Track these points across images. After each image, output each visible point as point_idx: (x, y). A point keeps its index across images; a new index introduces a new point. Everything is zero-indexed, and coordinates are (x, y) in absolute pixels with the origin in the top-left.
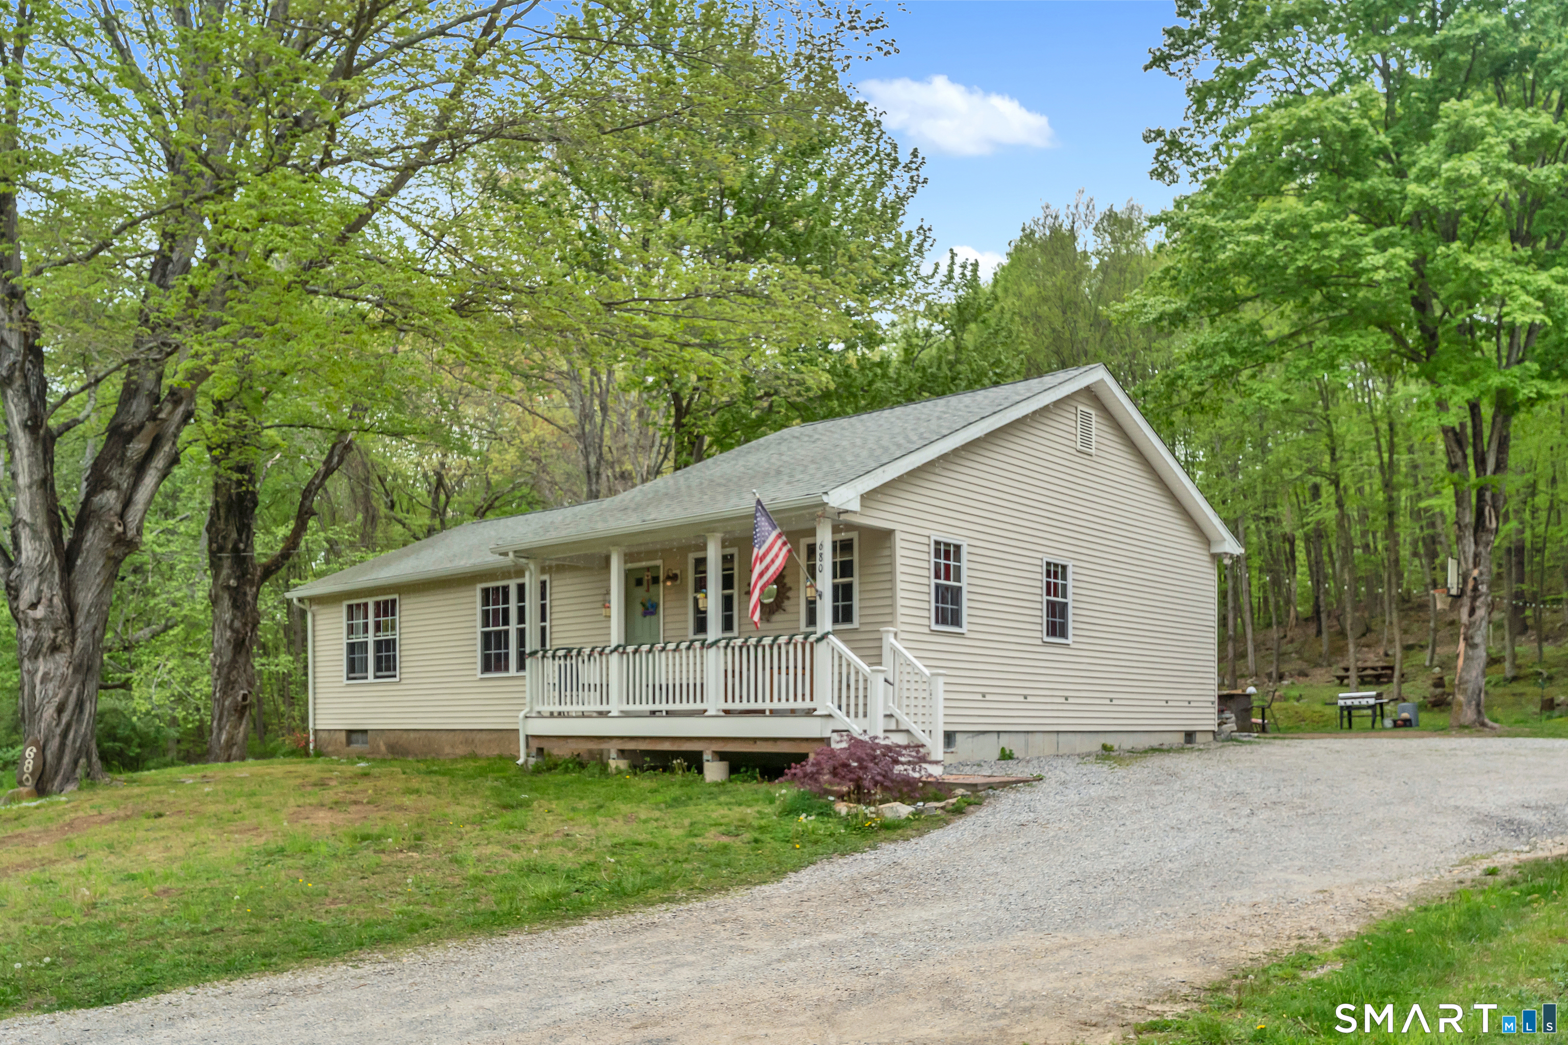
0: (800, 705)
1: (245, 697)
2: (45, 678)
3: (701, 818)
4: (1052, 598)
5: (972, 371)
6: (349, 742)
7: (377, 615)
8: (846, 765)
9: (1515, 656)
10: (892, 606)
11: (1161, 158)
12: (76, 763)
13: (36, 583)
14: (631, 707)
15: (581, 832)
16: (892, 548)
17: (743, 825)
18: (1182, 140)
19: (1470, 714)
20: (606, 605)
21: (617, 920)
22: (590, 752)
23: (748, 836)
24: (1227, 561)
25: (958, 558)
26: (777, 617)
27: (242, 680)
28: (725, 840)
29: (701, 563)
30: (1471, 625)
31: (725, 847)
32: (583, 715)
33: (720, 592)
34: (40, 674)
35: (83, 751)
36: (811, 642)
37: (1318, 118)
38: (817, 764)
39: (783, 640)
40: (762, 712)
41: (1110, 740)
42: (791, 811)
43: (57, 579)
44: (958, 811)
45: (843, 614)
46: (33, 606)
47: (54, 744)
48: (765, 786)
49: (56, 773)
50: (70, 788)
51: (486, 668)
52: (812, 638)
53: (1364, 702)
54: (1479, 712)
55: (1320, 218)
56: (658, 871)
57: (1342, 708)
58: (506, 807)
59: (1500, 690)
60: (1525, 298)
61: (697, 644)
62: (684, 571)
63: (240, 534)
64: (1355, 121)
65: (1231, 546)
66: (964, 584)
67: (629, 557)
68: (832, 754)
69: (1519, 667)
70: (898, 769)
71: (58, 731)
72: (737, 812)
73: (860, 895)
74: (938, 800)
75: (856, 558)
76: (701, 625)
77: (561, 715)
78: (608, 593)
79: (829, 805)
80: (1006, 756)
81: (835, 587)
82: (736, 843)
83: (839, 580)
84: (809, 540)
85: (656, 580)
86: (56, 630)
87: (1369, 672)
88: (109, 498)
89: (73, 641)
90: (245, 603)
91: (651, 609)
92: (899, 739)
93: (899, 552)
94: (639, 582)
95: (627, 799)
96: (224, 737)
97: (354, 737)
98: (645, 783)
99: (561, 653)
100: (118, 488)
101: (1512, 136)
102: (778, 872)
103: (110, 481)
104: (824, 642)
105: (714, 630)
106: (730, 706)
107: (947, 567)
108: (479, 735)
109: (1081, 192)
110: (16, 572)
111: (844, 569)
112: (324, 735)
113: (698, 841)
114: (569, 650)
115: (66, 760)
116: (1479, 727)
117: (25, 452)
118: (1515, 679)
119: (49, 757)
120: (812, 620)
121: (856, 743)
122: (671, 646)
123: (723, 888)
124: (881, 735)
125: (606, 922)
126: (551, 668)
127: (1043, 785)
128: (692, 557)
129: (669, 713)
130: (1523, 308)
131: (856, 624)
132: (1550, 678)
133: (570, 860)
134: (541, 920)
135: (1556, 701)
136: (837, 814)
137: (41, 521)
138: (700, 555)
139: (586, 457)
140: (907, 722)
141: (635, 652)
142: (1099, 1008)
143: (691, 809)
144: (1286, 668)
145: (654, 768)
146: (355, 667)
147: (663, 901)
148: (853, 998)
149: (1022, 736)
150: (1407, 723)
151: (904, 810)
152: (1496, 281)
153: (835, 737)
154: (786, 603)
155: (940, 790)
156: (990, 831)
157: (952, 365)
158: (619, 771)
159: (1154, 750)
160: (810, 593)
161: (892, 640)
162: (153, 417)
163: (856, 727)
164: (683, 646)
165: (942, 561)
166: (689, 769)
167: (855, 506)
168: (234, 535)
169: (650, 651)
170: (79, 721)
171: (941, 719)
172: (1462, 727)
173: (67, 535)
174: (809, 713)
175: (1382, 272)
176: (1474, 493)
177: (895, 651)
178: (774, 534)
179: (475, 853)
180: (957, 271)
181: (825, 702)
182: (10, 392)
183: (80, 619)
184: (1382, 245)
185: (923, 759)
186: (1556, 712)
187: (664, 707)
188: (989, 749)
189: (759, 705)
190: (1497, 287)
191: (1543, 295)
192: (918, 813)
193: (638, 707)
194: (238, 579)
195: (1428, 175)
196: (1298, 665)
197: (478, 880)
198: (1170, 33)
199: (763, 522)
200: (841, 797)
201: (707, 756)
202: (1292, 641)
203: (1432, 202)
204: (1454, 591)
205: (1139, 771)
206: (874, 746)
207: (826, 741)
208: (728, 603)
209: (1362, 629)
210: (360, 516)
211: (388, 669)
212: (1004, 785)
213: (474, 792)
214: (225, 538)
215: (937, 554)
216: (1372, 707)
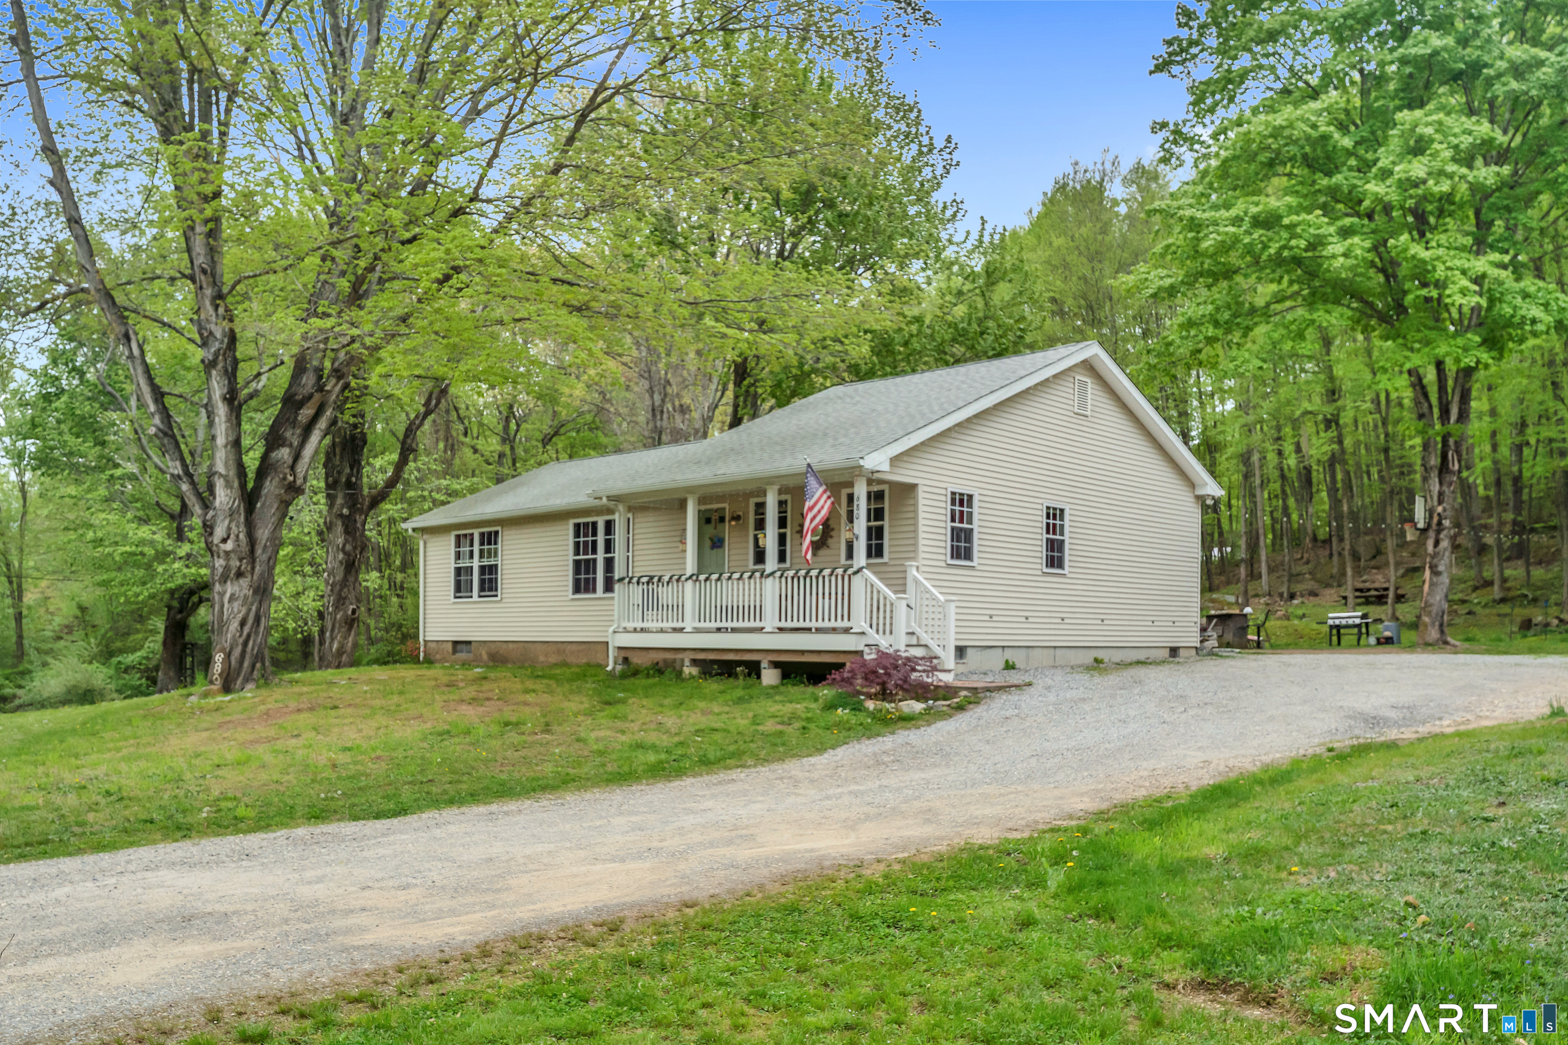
0: (839, 624)
1: (354, 611)
2: (232, 599)
3: (761, 711)
4: (1051, 536)
5: (999, 326)
6: (455, 651)
7: (482, 544)
8: (875, 672)
9: (1504, 580)
10: (915, 545)
11: (1167, 146)
12: (253, 666)
13: (227, 522)
14: (702, 625)
15: (670, 721)
16: (915, 498)
17: (794, 717)
18: (1184, 130)
19: (1433, 634)
20: (683, 542)
21: (707, 778)
22: (665, 661)
23: (798, 725)
24: (1210, 502)
25: (970, 505)
26: (822, 552)
27: (352, 596)
28: (780, 727)
29: (760, 507)
30: (1435, 555)
31: (781, 732)
32: (662, 631)
33: (777, 531)
34: (228, 595)
35: (259, 657)
36: (850, 573)
37: (1291, 126)
38: (852, 671)
39: (826, 572)
40: (810, 629)
41: (1100, 654)
42: (831, 707)
43: (242, 519)
44: (960, 708)
45: (875, 550)
46: (224, 541)
47: (237, 652)
48: (811, 689)
49: (238, 675)
50: (250, 686)
51: (577, 590)
52: (850, 571)
53: (1350, 621)
54: (1442, 632)
55: (1291, 210)
56: (732, 748)
57: (1331, 627)
58: (608, 703)
59: (1487, 611)
60: (1465, 283)
61: (757, 575)
62: (746, 513)
63: (352, 469)
64: (1323, 129)
65: (1212, 489)
66: (975, 526)
67: (702, 500)
68: (864, 664)
69: (1509, 589)
70: (914, 675)
71: (241, 640)
72: (789, 708)
73: (878, 763)
74: (945, 699)
75: (886, 505)
76: (760, 557)
77: (643, 630)
78: (685, 530)
79: (861, 703)
80: (1009, 666)
81: (869, 529)
82: (789, 730)
83: (873, 523)
84: (849, 491)
85: (722, 520)
86: (241, 560)
87: (1373, 593)
88: (284, 454)
89: (253, 568)
90: (356, 529)
91: (717, 543)
92: (918, 652)
93: (921, 502)
94: (708, 521)
95: (703, 697)
96: (335, 646)
97: (459, 647)
98: (713, 686)
99: (645, 580)
100: (291, 445)
101: (1456, 141)
102: (821, 749)
103: (285, 439)
104: (859, 575)
105: (771, 563)
106: (783, 624)
107: (962, 512)
108: (569, 647)
109: (1106, 151)
110: (211, 513)
111: (877, 514)
112: (433, 645)
113: (760, 728)
114: (652, 578)
115: (246, 664)
116: (1442, 644)
117: (223, 419)
118: (1503, 600)
119: (233, 662)
120: (850, 555)
121: (882, 655)
122: (736, 576)
123: (781, 759)
124: (903, 648)
125: (699, 779)
126: (636, 593)
127: (1031, 690)
128: (753, 501)
129: (734, 630)
130: (1463, 292)
131: (886, 559)
132: (1535, 600)
133: (665, 741)
134: (654, 777)
135: (1534, 621)
136: (866, 710)
137: (232, 473)
138: (760, 500)
139: (652, 397)
140: (926, 639)
141: (707, 579)
142: (1023, 822)
143: (753, 705)
144: (1298, 588)
145: (721, 674)
146: (461, 587)
147: (738, 767)
148: (868, 818)
149: (1023, 651)
150: (1389, 641)
151: (918, 707)
152: (1440, 267)
153: (867, 650)
154: (830, 541)
155: (949, 692)
156: (982, 722)
157: (980, 322)
158: (692, 677)
159: (1139, 663)
160: (848, 535)
161: (915, 572)
162: (321, 389)
163: (884, 642)
164: (746, 575)
165: (957, 508)
166: (749, 675)
167: (886, 467)
168: (348, 470)
169: (719, 579)
170: (257, 633)
171: (953, 636)
172: (1427, 644)
173: (250, 485)
174: (847, 631)
175: (1341, 259)
176: (1439, 439)
177: (916, 581)
178: (821, 490)
179: (593, 735)
180: (987, 239)
181: (859, 622)
182: (214, 373)
183: (259, 551)
184: (1345, 233)
185: (935, 669)
186: (1532, 632)
187: (729, 625)
188: (996, 660)
189: (807, 624)
190: (1440, 273)
191: (1479, 280)
192: (929, 708)
193: (707, 625)
194: (349, 508)
195: (1386, 174)
196: (1310, 585)
197: (601, 753)
198: (1169, 43)
199: (812, 482)
200: (870, 696)
201: (764, 664)
202: (1308, 562)
203: (1387, 199)
204: (1421, 525)
205: (1113, 679)
206: (896, 657)
207: (860, 653)
208: (782, 539)
209: (1374, 552)
210: (441, 445)
211: (490, 589)
212: (999, 688)
213: (579, 691)
214: (339, 473)
215: (953, 502)
216: (1359, 626)
